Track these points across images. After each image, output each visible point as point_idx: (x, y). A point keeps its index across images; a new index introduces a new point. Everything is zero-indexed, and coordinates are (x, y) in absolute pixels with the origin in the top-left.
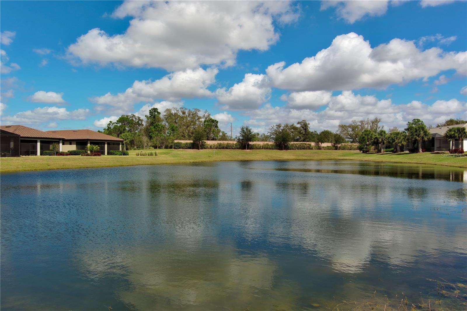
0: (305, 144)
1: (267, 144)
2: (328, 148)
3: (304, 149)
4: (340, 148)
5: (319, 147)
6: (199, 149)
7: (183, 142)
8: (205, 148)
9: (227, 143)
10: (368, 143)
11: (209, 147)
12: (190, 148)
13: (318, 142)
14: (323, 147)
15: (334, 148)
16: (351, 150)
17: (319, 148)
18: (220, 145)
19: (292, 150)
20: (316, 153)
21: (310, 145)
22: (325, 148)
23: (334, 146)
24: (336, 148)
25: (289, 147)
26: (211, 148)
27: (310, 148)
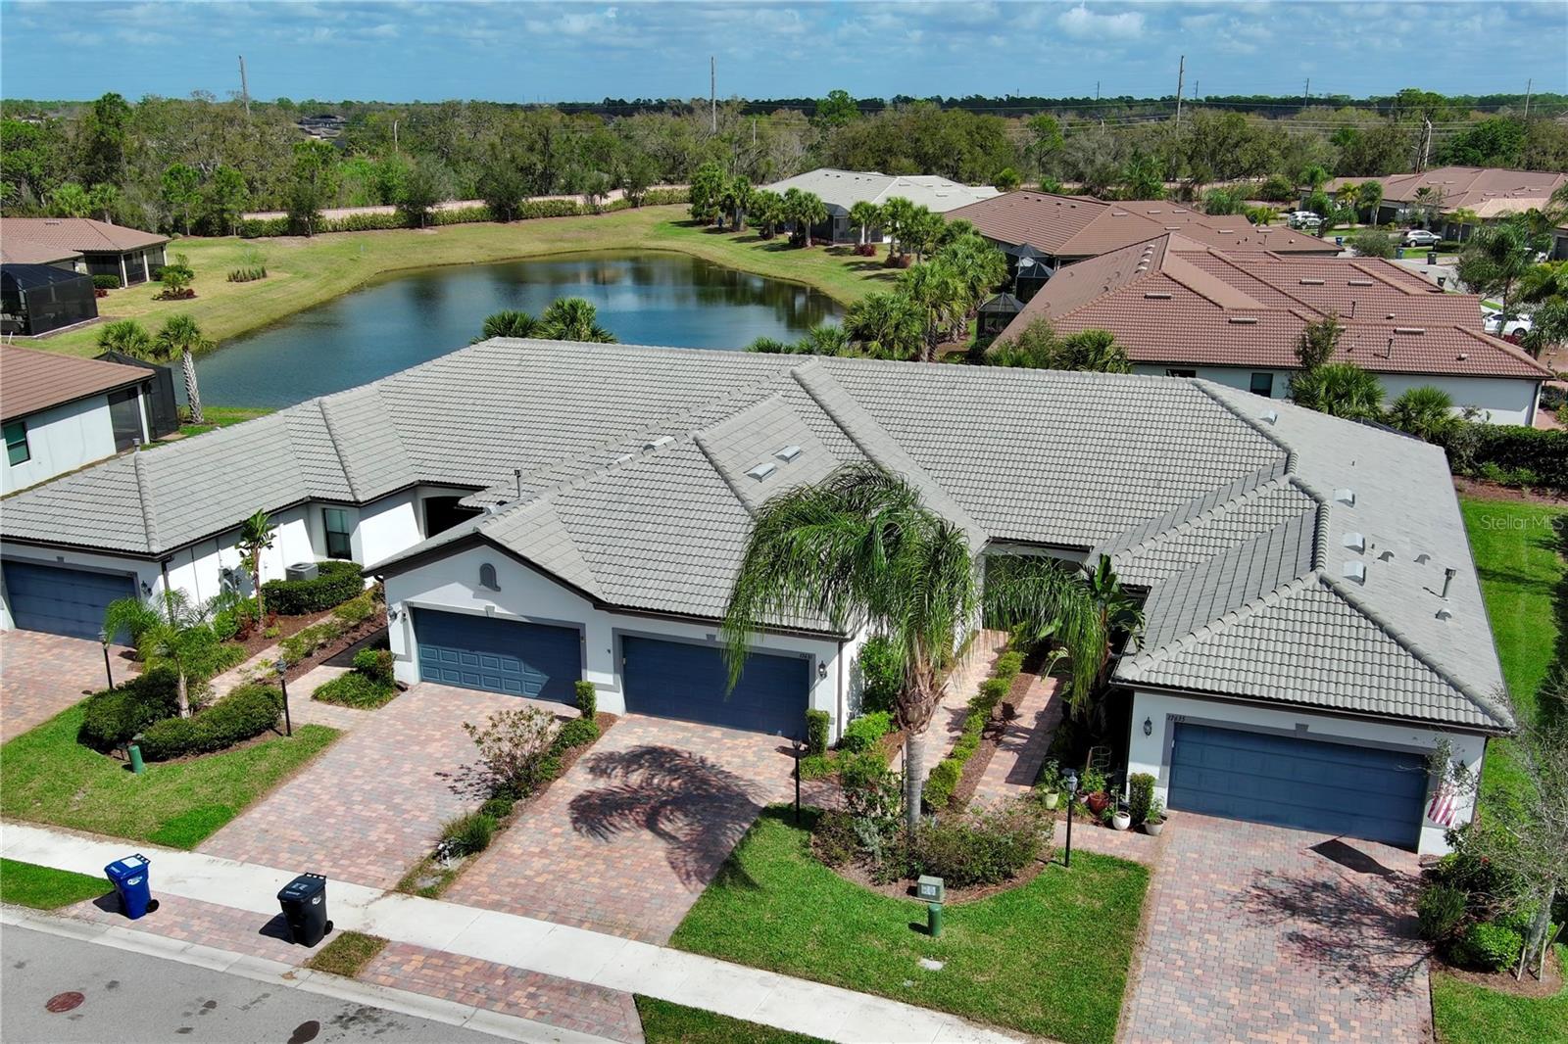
0: (562, 202)
1: (470, 209)
2: (616, 207)
3: (559, 215)
4: (643, 202)
5: (595, 207)
6: (307, 236)
7: (266, 217)
8: (321, 232)
9: (374, 214)
10: (711, 200)
11: (330, 228)
12: (284, 234)
13: (592, 195)
14: (605, 207)
15: (630, 203)
16: (670, 203)
17: (597, 212)
18: (355, 219)
19: (530, 221)
20: (589, 228)
21: (574, 204)
22: (608, 210)
23: (628, 198)
24: (635, 203)
25: (522, 212)
26: (335, 230)
27: (572, 211)
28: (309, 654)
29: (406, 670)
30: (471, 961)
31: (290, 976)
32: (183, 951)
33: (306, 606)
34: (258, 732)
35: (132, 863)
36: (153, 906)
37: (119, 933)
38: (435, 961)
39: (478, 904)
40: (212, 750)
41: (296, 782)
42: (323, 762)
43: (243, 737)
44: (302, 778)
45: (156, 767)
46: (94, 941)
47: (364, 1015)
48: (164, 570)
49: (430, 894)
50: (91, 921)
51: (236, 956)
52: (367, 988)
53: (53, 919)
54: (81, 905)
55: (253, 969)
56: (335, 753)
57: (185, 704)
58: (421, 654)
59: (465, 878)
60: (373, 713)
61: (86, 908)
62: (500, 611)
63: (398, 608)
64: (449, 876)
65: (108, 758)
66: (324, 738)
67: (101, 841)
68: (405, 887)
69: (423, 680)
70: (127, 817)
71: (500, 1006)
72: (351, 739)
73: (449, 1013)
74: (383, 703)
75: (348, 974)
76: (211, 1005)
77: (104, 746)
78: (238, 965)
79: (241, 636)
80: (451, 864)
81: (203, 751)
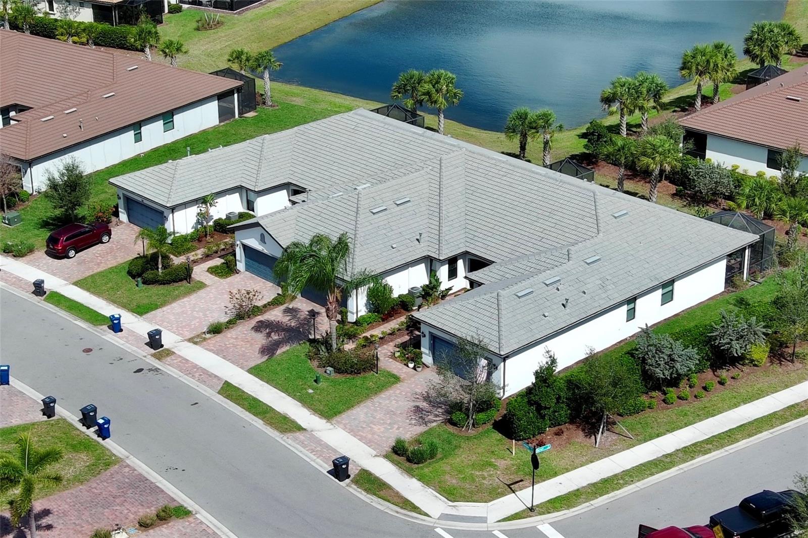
28: (216, 252)
29: (241, 266)
30: (193, 363)
31: (145, 357)
32: (123, 345)
33: (228, 231)
34: (181, 280)
35: (117, 316)
36: (121, 330)
37: (110, 336)
38: (184, 361)
39: (206, 349)
40: (164, 284)
41: (183, 300)
42: (195, 295)
43: (175, 281)
44: (185, 299)
45: (145, 286)
46: (103, 337)
47: (157, 370)
48: (173, 212)
49: (195, 343)
50: (104, 331)
51: (135, 348)
52: (161, 363)
53: (95, 328)
54: (104, 326)
55: (137, 353)
56: (202, 293)
57: (160, 266)
58: (246, 261)
59: (209, 341)
60: (222, 280)
61: (105, 327)
62: (265, 251)
63: (238, 243)
64: (205, 339)
65: (133, 280)
66: (201, 286)
67: (119, 308)
68: (191, 340)
69: (246, 271)
70: (129, 302)
71: (191, 375)
72: (208, 289)
73: (177, 375)
74: (227, 277)
75: (159, 359)
76: (121, 359)
77: (133, 277)
78: (134, 351)
79: (199, 240)
80: (208, 336)
81: (161, 284)
